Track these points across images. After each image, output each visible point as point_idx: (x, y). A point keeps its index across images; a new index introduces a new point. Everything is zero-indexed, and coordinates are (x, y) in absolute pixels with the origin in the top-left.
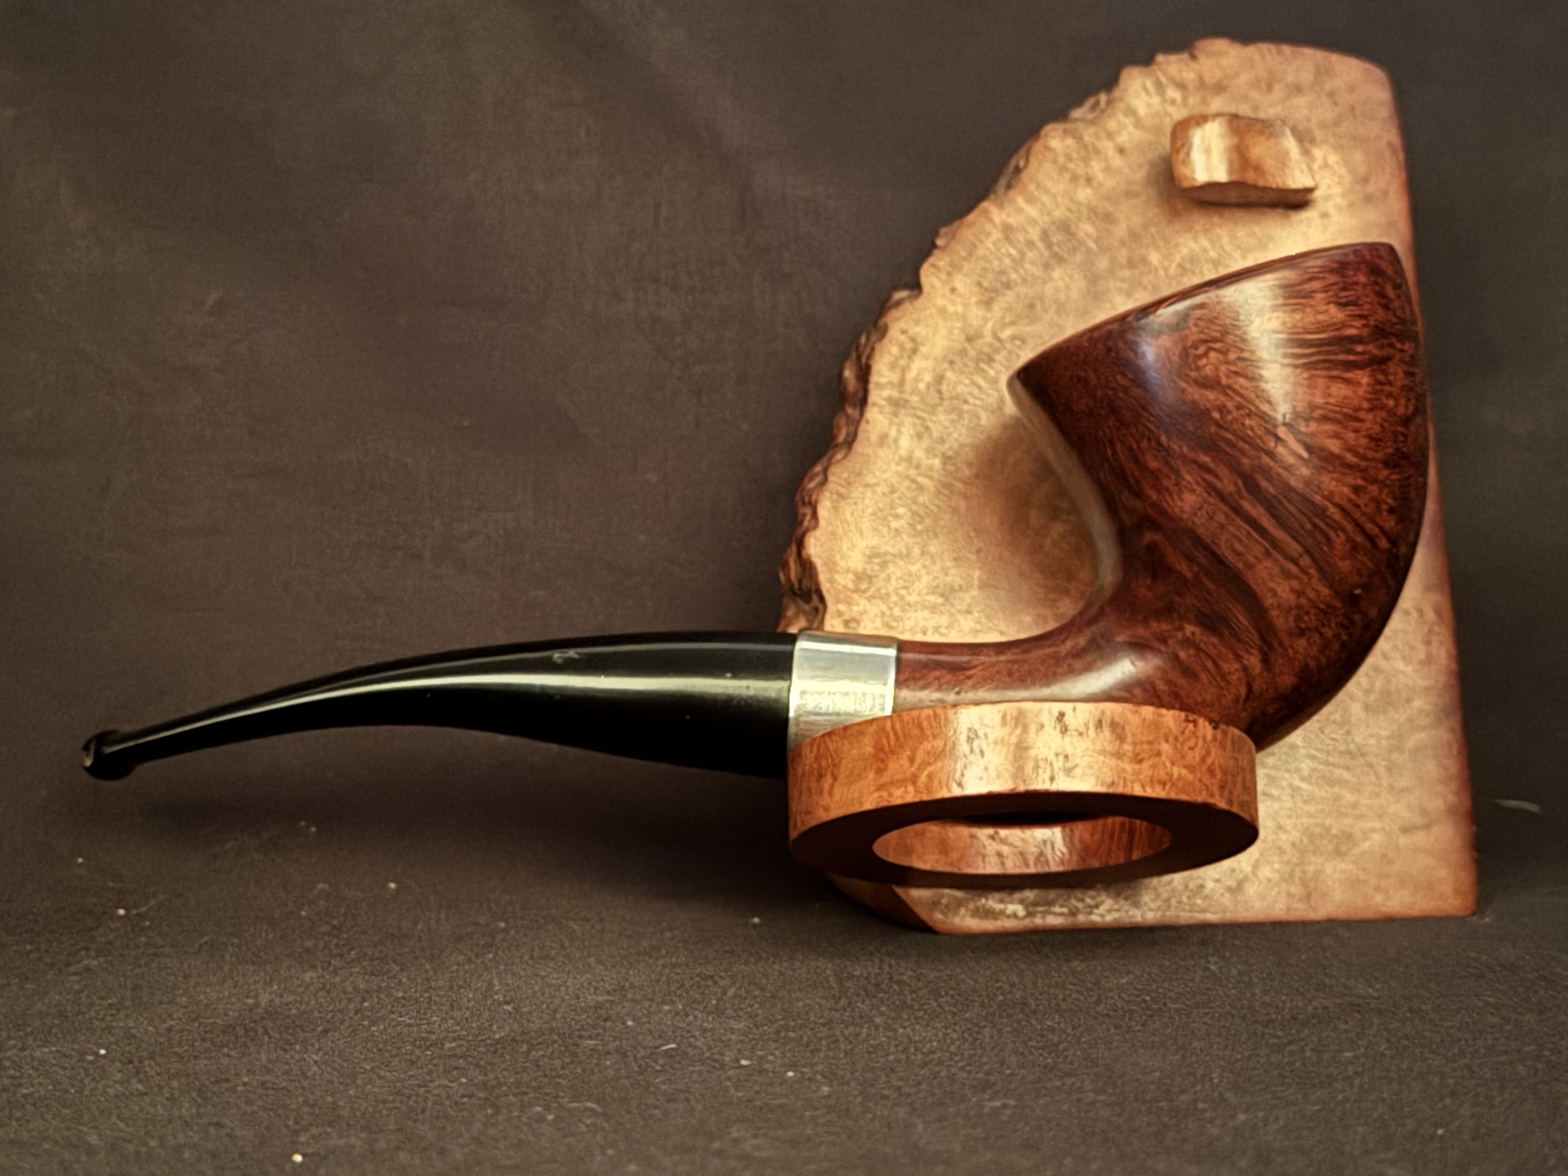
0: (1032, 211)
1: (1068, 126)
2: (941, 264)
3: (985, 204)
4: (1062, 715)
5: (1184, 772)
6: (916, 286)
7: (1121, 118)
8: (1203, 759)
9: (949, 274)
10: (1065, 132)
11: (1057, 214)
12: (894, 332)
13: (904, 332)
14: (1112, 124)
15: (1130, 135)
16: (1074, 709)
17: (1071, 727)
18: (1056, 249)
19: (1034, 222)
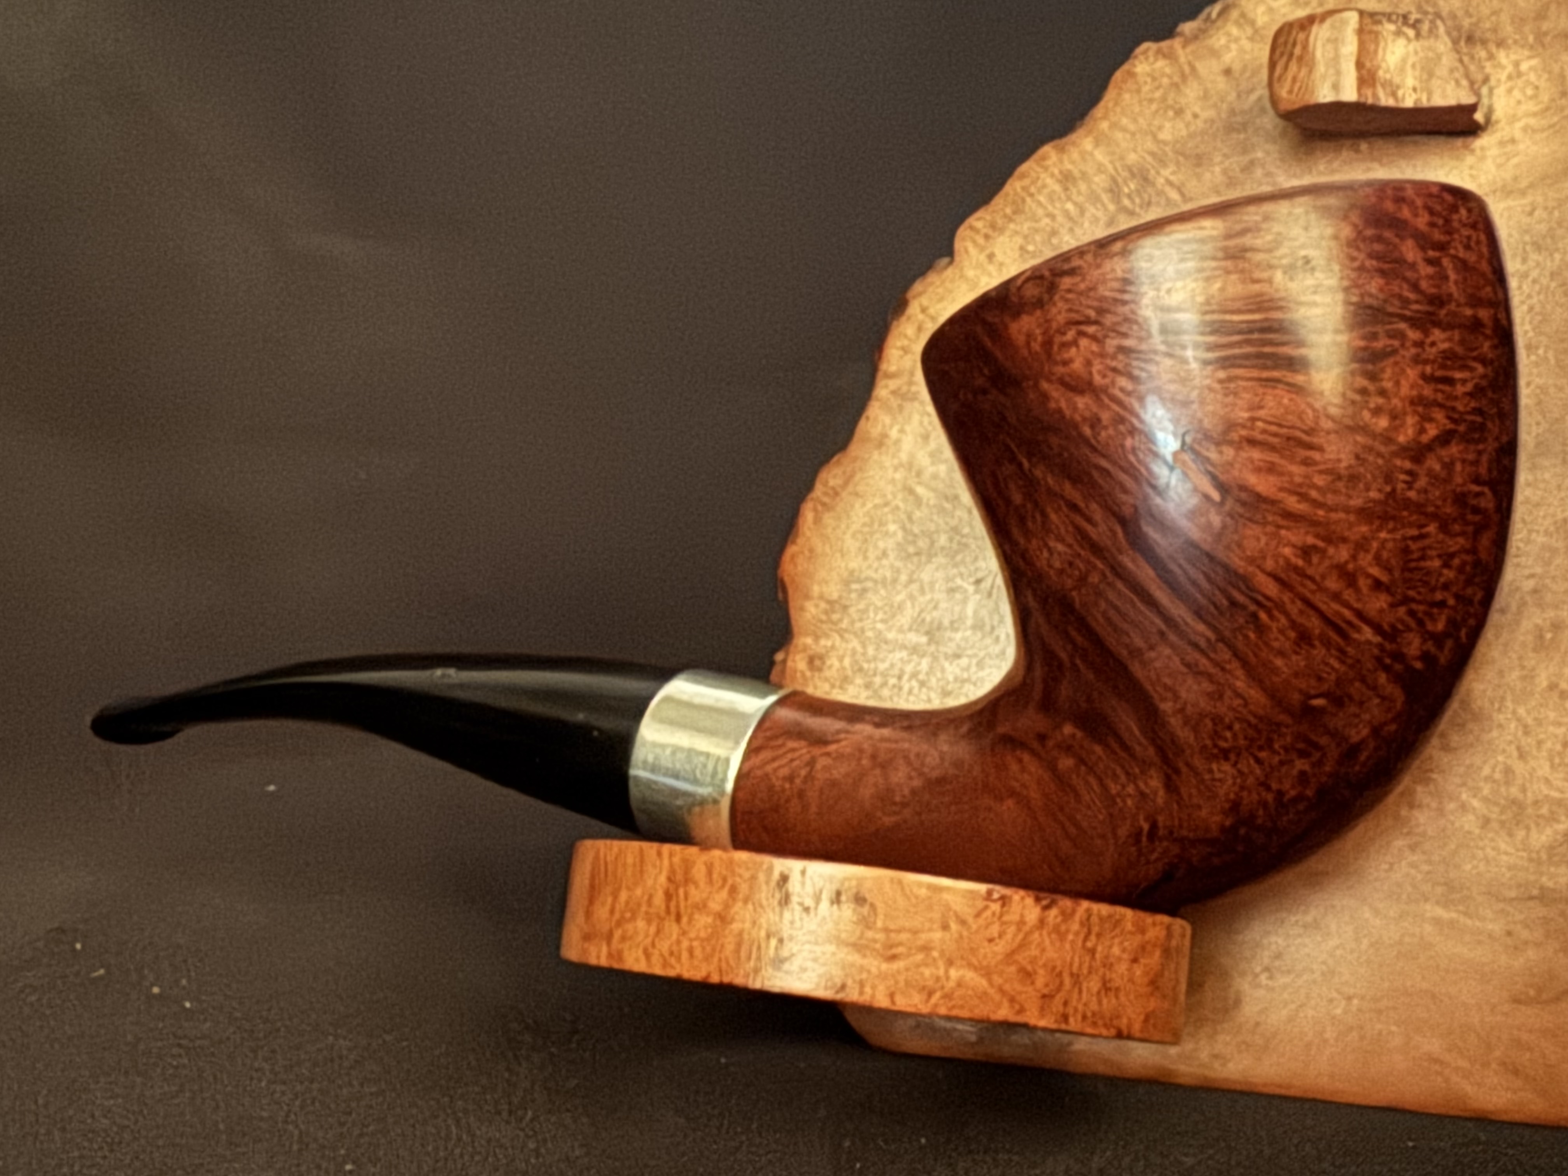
0: (1100, 155)
1: (1165, 44)
2: (979, 225)
3: (1047, 149)
4: (784, 879)
5: (969, 975)
6: (948, 251)
7: (1235, 31)
8: (1010, 956)
9: (987, 237)
10: (1159, 52)
11: (1132, 158)
12: (914, 308)
13: (924, 310)
14: (1218, 40)
15: (1242, 51)
16: (803, 873)
17: (795, 899)
18: (1126, 202)
19: (1101, 169)
